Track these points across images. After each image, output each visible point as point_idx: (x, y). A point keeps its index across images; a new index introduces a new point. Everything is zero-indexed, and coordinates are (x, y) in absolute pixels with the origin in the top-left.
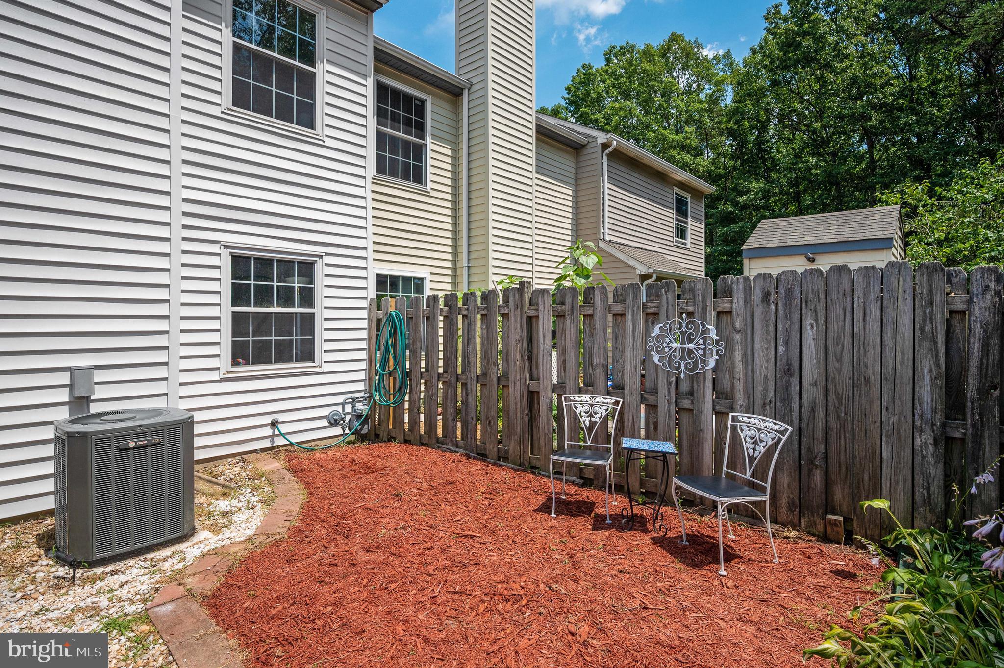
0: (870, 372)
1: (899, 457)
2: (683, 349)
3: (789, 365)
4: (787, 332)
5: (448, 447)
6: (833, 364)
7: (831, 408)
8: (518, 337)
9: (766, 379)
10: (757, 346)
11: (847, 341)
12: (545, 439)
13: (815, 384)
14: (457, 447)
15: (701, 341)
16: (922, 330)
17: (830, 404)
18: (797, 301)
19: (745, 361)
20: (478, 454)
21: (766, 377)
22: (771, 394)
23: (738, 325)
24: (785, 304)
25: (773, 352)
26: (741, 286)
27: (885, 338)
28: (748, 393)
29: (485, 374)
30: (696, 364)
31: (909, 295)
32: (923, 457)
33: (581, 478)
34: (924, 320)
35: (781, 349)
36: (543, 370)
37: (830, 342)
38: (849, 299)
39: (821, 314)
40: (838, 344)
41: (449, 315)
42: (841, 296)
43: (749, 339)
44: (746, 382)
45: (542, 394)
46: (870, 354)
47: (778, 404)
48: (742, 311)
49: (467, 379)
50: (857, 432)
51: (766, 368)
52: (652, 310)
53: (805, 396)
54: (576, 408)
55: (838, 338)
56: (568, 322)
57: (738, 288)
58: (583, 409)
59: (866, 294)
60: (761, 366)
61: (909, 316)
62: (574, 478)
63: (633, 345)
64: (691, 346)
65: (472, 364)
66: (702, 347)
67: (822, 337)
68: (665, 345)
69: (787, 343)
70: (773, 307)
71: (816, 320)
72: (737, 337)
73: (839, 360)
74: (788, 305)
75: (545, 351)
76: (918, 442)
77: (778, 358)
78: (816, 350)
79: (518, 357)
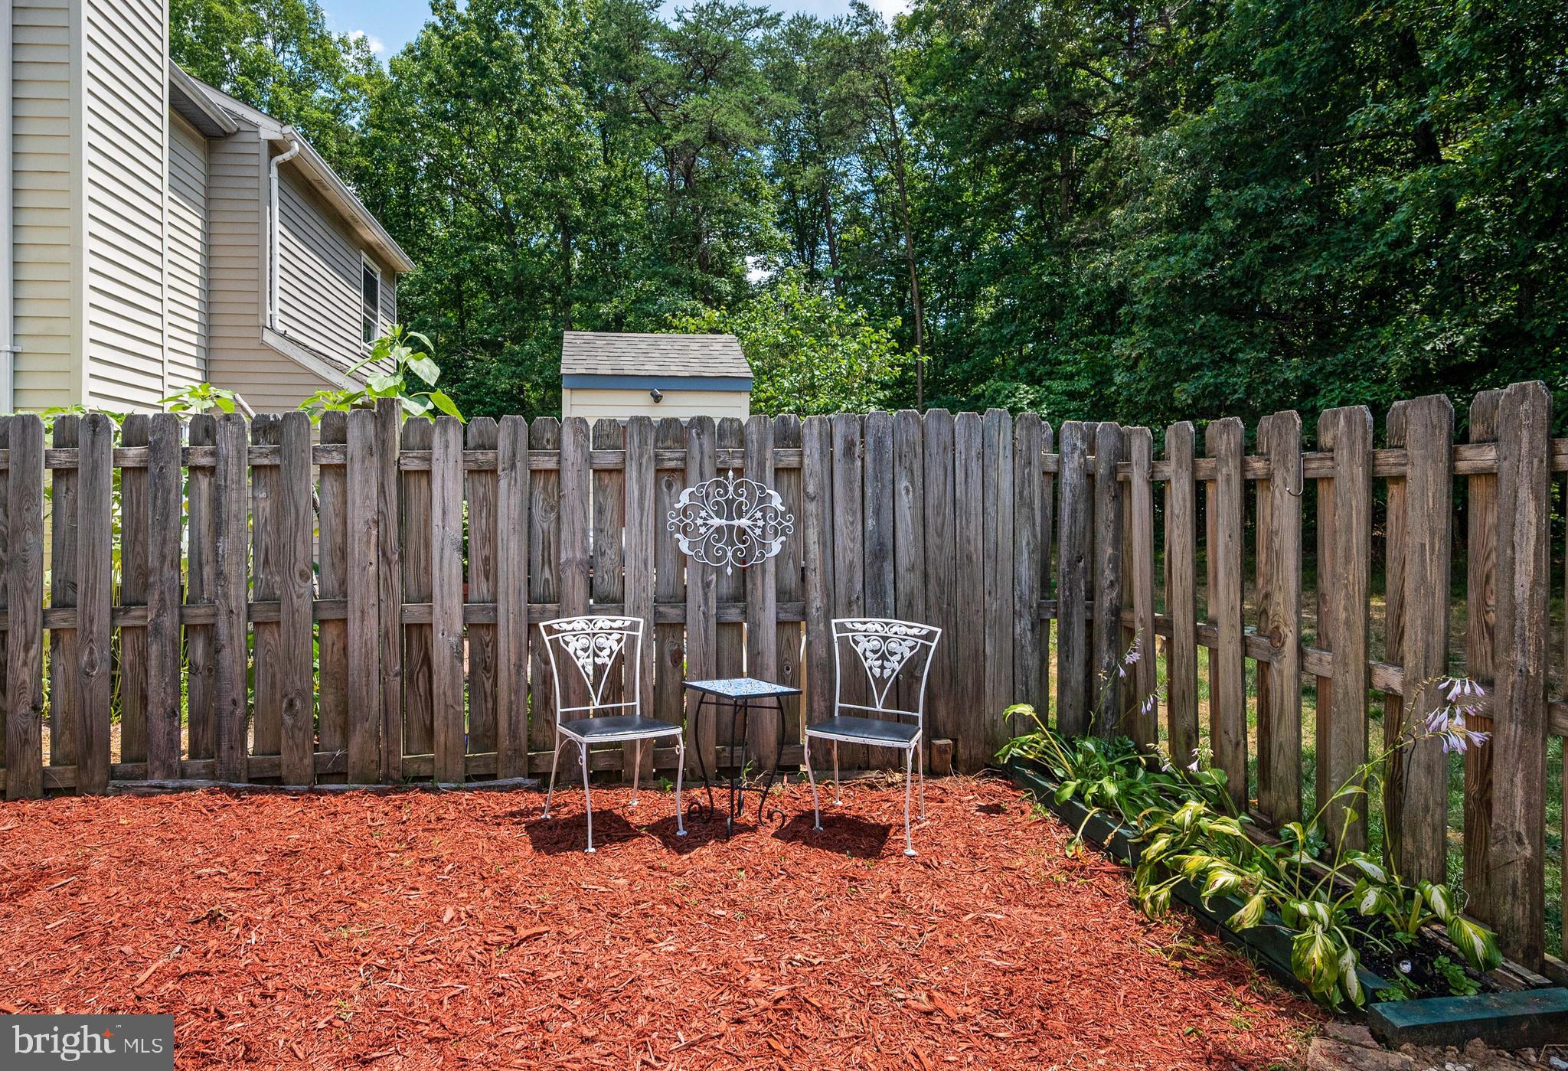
0: (972, 549)
1: (1001, 652)
2: (731, 528)
3: (881, 544)
4: (878, 498)
5: (154, 782)
6: (933, 540)
7: (932, 600)
8: (371, 515)
9: (851, 566)
10: (839, 519)
11: (949, 510)
12: (446, 718)
13: (911, 569)
14: (183, 776)
15: (759, 515)
16: (1021, 493)
17: (931, 594)
18: (889, 456)
19: (822, 544)
20: (250, 780)
21: (851, 563)
22: (859, 587)
23: (811, 489)
24: (875, 460)
25: (860, 528)
26: (816, 431)
27: (987, 505)
28: (827, 589)
29: (269, 599)
30: (750, 549)
31: (1009, 453)
32: (1023, 647)
33: (531, 776)
34: (1023, 483)
35: (870, 523)
36: (442, 580)
37: (930, 512)
38: (950, 455)
39: (918, 473)
40: (938, 514)
41: (152, 466)
42: (941, 450)
43: (828, 511)
44: (824, 572)
45: (439, 627)
46: (972, 527)
47: (868, 600)
48: (818, 467)
49: (215, 615)
50: (960, 627)
51: (852, 551)
52: (672, 464)
53: (900, 586)
54: (567, 643)
55: (939, 505)
56: (503, 484)
57: (811, 434)
58: (579, 645)
59: (968, 449)
60: (845, 549)
61: (1009, 478)
62: (519, 779)
63: (641, 523)
64: (744, 522)
65: (233, 580)
66: (761, 523)
67: (919, 504)
68: (699, 522)
69: (877, 513)
70: (859, 463)
71: (912, 482)
72: (812, 507)
73: (940, 535)
74: (878, 460)
75: (447, 541)
76: (1018, 630)
77: (867, 535)
78: (913, 524)
79: (373, 558)
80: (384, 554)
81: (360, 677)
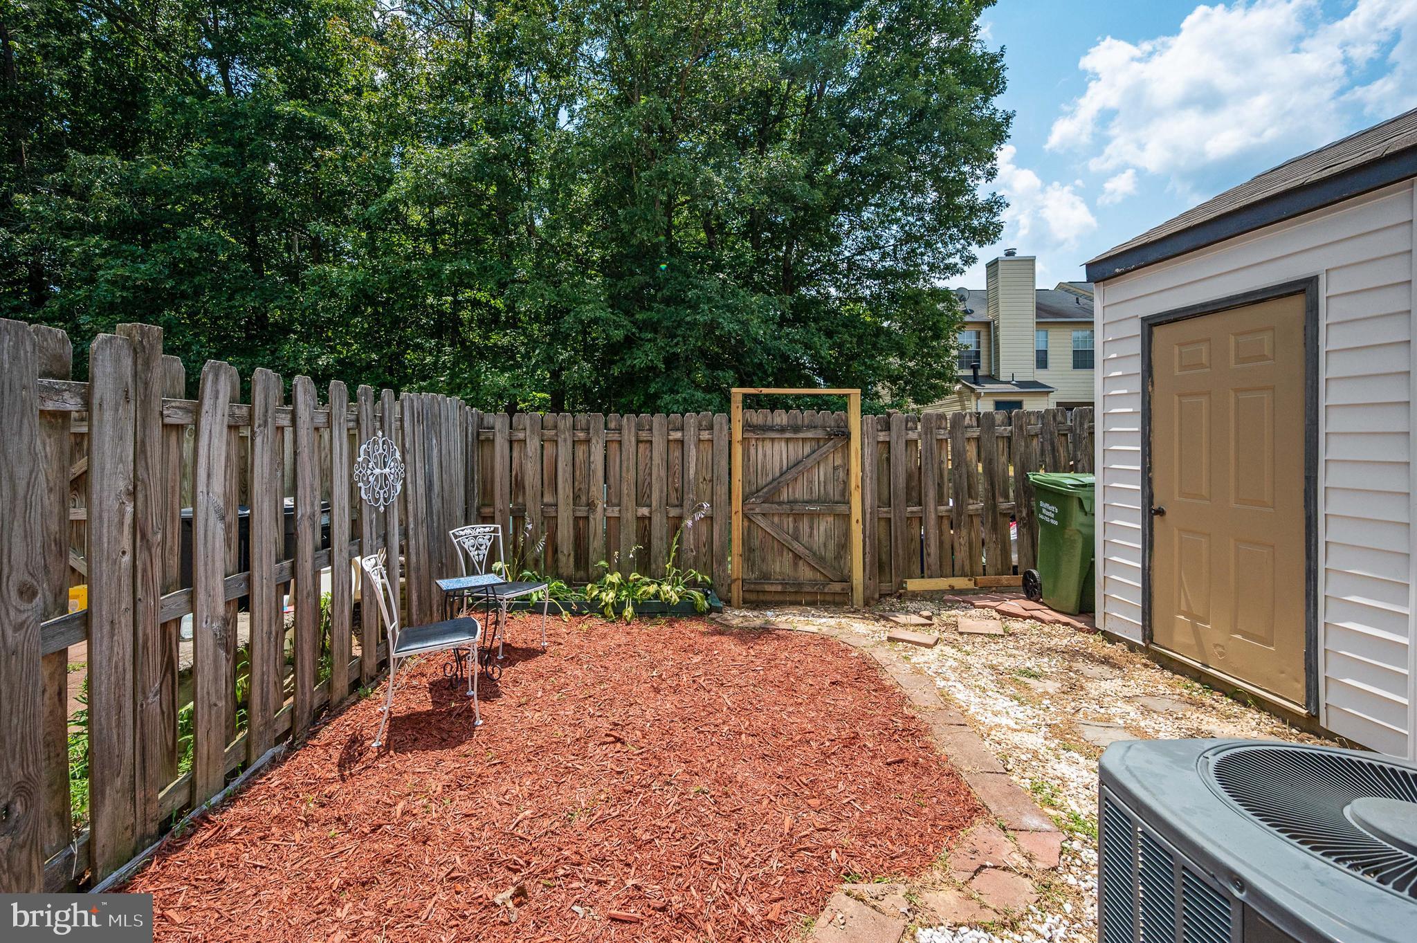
8: (125, 484)
15: (392, 464)
52: (351, 424)
63: (341, 476)
64: (387, 471)
66: (393, 471)
68: (369, 472)
79: (126, 543)
80: (144, 536)
81: (109, 718)
